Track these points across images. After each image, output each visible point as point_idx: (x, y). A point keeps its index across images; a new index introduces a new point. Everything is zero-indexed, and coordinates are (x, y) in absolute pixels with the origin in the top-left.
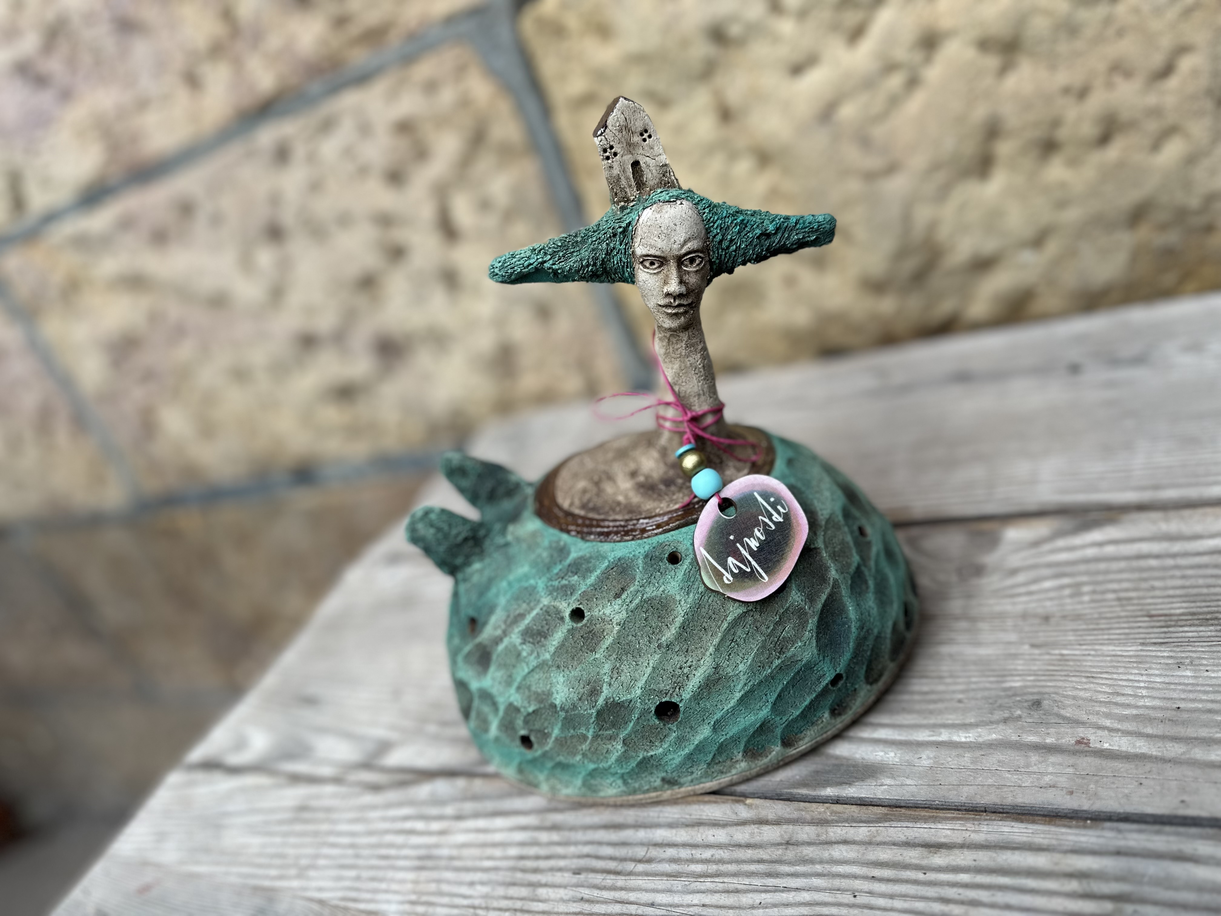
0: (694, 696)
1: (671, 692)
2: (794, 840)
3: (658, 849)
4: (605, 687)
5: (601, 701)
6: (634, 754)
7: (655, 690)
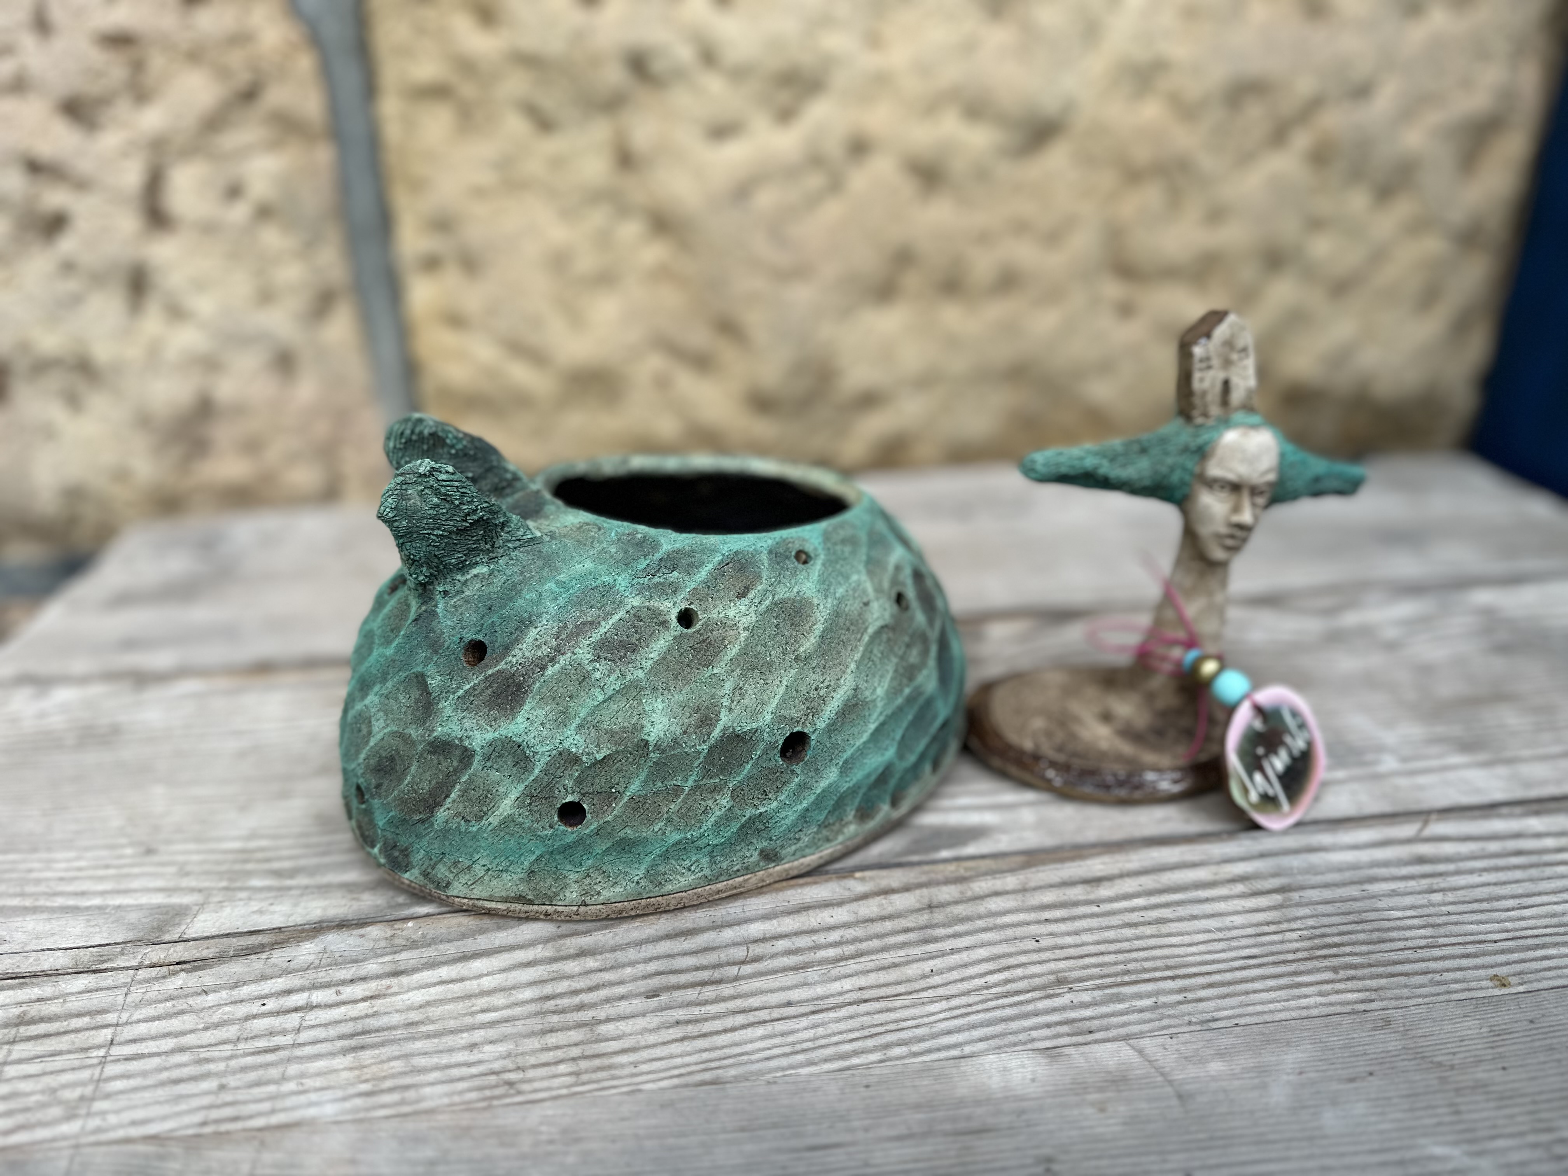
0: (828, 725)
1: (803, 720)
2: (935, 903)
3: (762, 945)
4: (724, 712)
5: (717, 733)
6: (739, 813)
7: (785, 717)
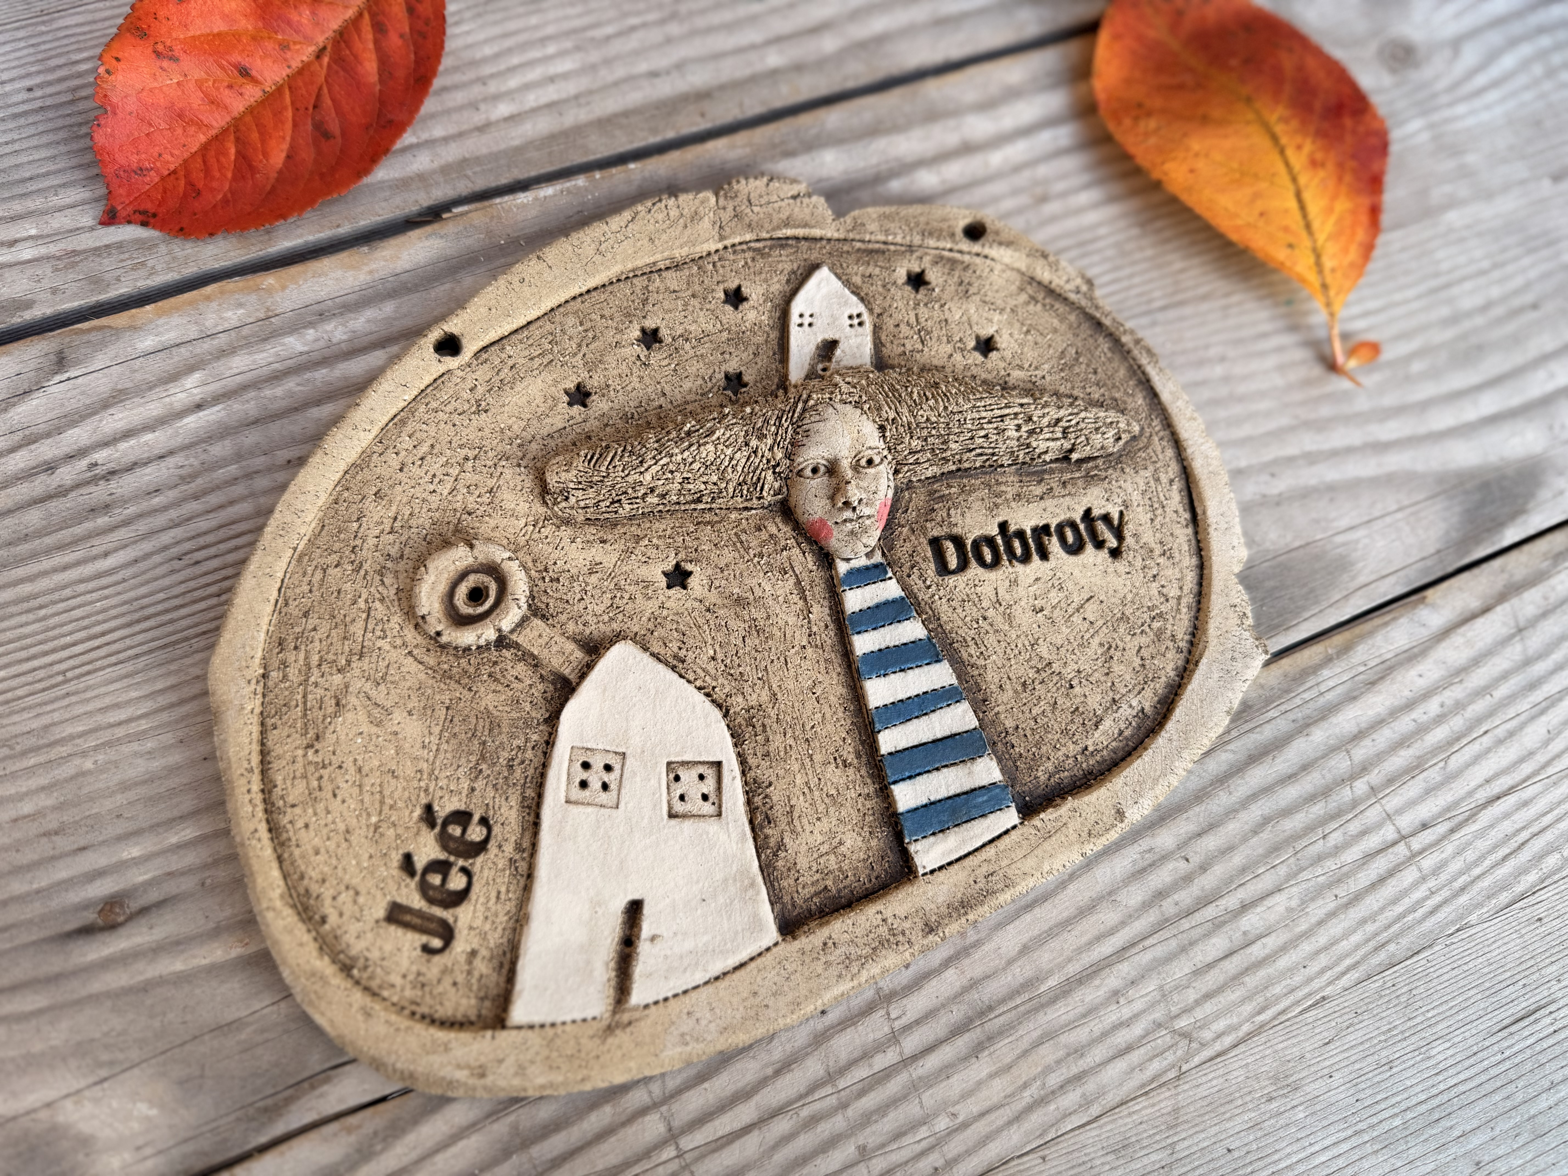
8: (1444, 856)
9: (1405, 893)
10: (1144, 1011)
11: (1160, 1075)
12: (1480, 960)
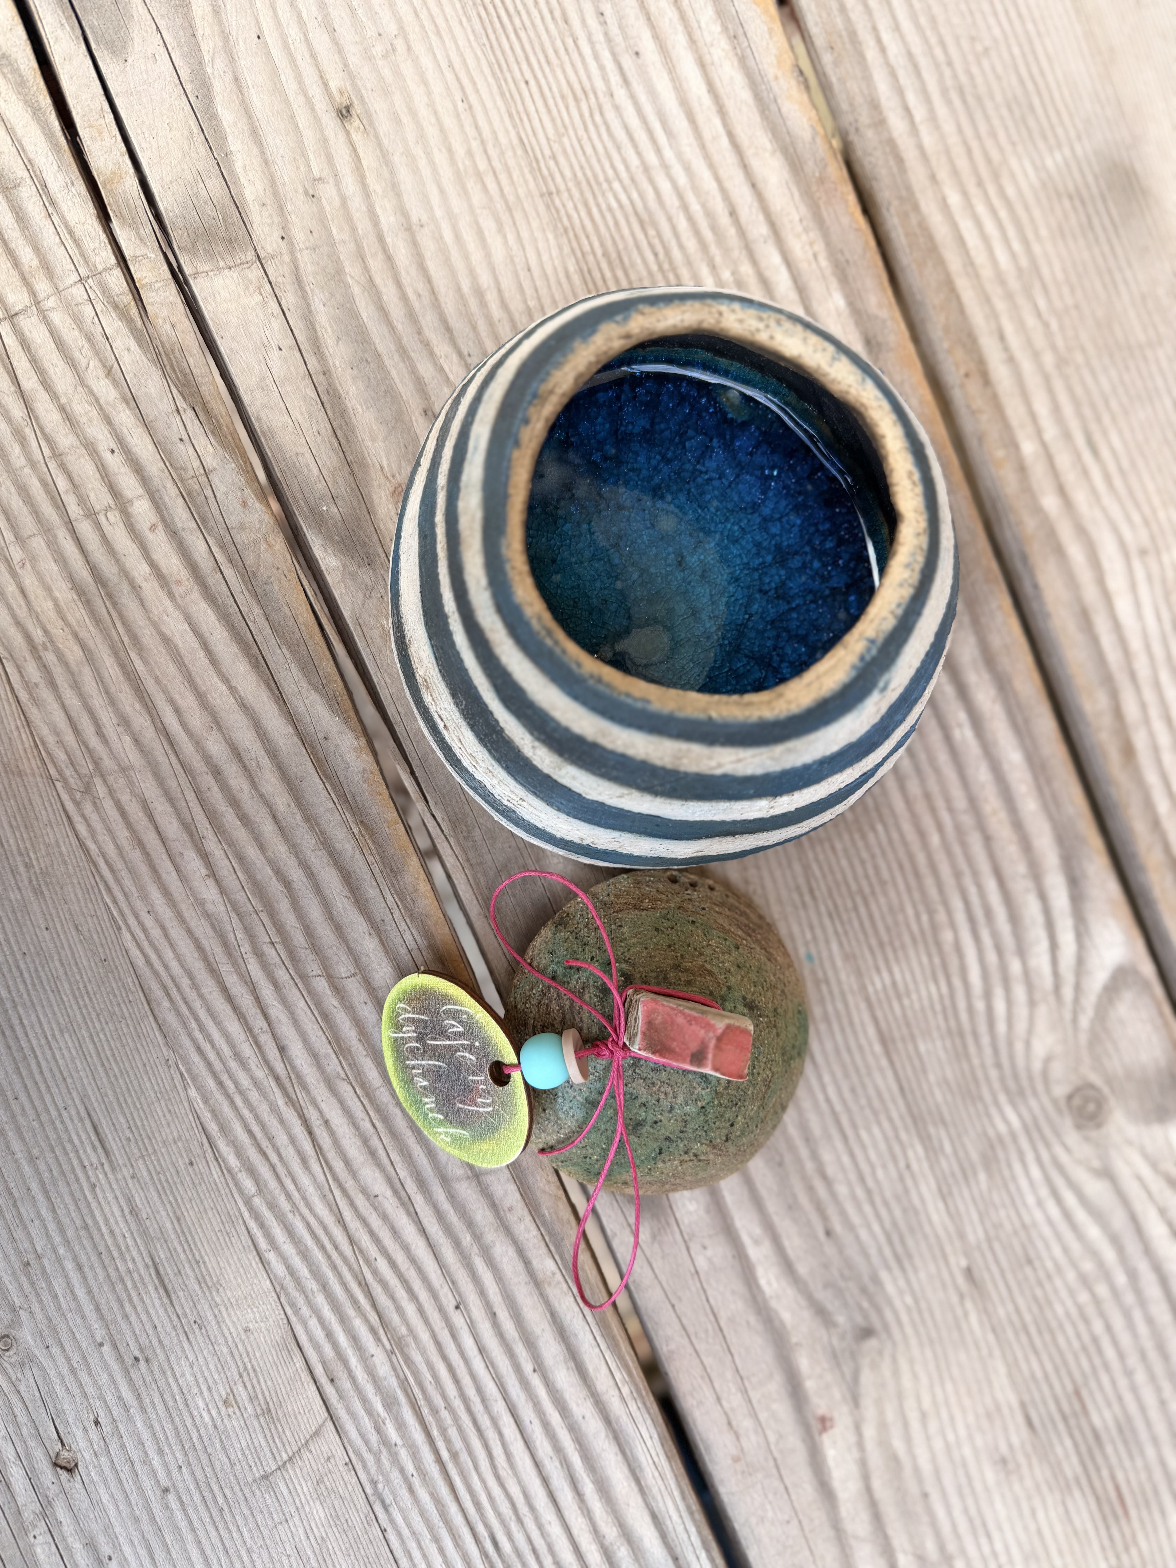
8: (253, 1066)
9: (218, 1024)
10: (111, 750)
11: (53, 761)
12: (153, 1095)
